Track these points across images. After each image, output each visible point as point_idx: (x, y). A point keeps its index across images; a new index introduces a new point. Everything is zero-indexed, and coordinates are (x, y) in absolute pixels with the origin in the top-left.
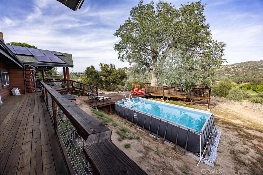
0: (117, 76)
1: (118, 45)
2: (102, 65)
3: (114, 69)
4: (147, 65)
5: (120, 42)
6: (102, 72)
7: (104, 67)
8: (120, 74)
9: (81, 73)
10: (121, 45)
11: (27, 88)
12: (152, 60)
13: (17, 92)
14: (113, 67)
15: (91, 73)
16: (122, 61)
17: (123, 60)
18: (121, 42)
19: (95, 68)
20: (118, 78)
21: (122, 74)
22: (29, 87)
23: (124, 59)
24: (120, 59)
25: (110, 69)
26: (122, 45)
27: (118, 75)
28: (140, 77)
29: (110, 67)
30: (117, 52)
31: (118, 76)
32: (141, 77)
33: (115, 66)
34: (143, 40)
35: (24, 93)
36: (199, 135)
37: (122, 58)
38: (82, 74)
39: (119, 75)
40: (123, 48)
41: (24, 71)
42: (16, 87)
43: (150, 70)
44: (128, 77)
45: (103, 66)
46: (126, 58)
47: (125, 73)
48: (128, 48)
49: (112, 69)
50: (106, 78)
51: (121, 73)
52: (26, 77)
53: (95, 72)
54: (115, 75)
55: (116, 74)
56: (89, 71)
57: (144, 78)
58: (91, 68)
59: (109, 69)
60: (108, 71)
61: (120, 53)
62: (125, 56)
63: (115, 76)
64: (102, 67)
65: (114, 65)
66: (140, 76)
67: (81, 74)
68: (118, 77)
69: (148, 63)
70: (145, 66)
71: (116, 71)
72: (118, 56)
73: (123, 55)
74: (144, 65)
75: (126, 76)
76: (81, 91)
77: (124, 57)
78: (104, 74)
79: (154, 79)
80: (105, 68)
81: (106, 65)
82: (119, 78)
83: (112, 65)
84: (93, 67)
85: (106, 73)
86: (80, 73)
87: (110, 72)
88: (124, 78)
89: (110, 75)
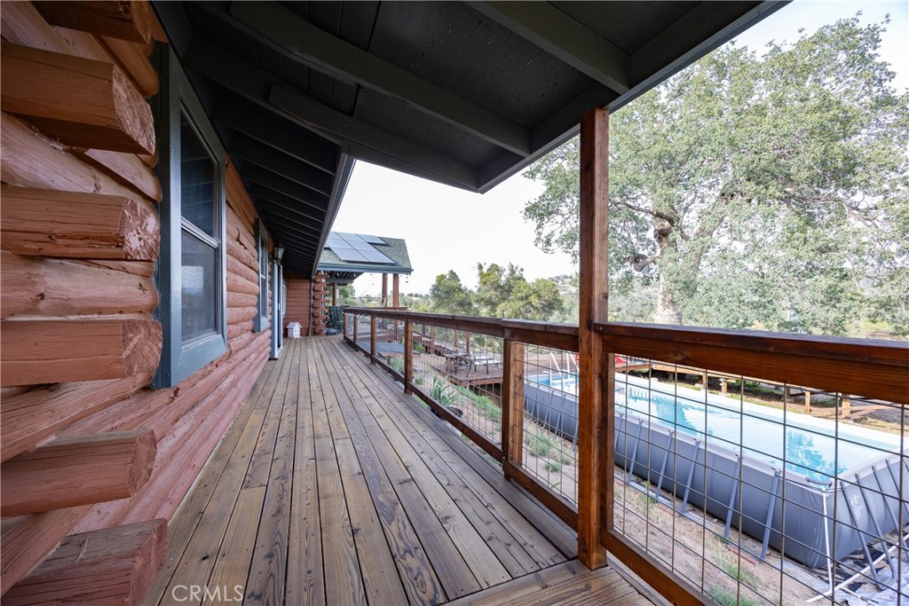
0: (530, 303)
1: (535, 206)
2: (480, 267)
3: (521, 278)
4: (638, 262)
5: (542, 198)
6: (479, 290)
7: (489, 275)
8: (539, 296)
9: (416, 296)
10: (545, 203)
11: (314, 323)
12: (657, 244)
13: (296, 330)
14: (517, 273)
15: (448, 292)
16: (546, 251)
17: (550, 248)
18: (544, 196)
19: (459, 277)
20: (532, 310)
21: (547, 296)
22: (316, 320)
23: (554, 246)
24: (540, 245)
25: (508, 281)
26: (548, 204)
27: (534, 300)
28: (619, 310)
29: (507, 272)
30: (533, 223)
31: (533, 304)
32: (624, 311)
33: (522, 270)
34: (617, 184)
35: (308, 335)
36: (819, 493)
37: (548, 242)
38: (418, 299)
39: (537, 301)
40: (550, 213)
41: (313, 284)
42: (295, 320)
43: (648, 281)
44: (568, 308)
45: (485, 270)
46: (561, 241)
47: (556, 292)
48: (564, 210)
49: (514, 279)
50: (493, 310)
51: (543, 293)
52: (314, 298)
53: (460, 290)
54: (522, 299)
55: (527, 297)
56: (441, 288)
57: (634, 313)
58: (448, 277)
59: (503, 278)
60: (499, 287)
61: (539, 227)
62: (557, 236)
63: (521, 303)
64: (481, 275)
65: (519, 268)
66: (617, 305)
67: (414, 299)
68: (532, 306)
69: (644, 257)
70: (629, 267)
71: (527, 286)
72: (536, 236)
73: (552, 234)
74: (627, 263)
75: (560, 302)
76: (423, 339)
77: (553, 239)
78: (488, 295)
79: (666, 313)
80: (492, 279)
81: (495, 268)
82: (536, 308)
83: (512, 266)
84: (455, 273)
85: (492, 292)
86: (411, 295)
87: (505, 291)
88: (553, 308)
89: (504, 299)
